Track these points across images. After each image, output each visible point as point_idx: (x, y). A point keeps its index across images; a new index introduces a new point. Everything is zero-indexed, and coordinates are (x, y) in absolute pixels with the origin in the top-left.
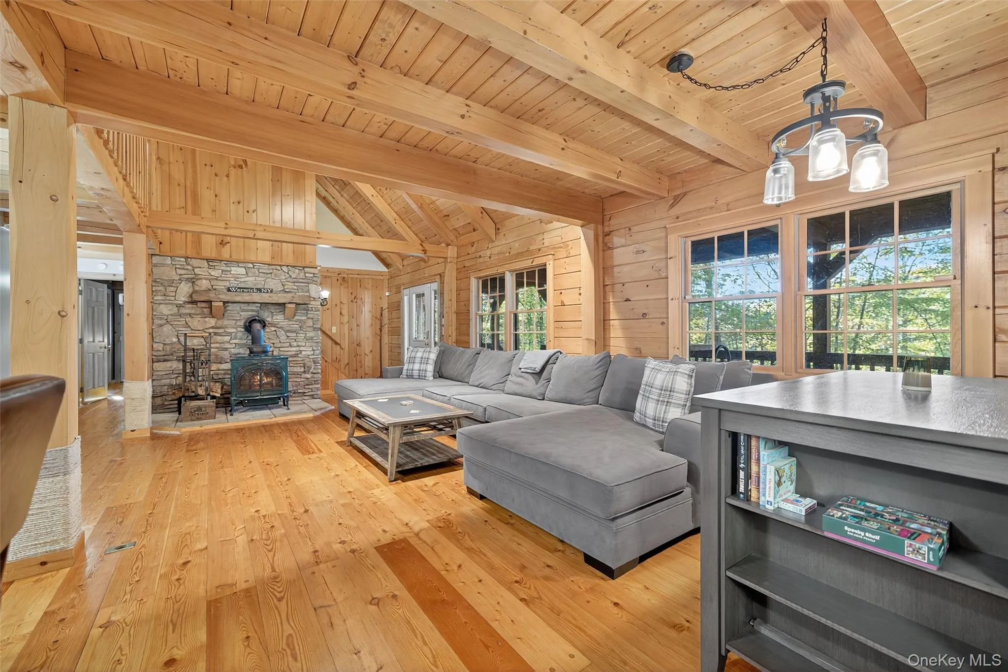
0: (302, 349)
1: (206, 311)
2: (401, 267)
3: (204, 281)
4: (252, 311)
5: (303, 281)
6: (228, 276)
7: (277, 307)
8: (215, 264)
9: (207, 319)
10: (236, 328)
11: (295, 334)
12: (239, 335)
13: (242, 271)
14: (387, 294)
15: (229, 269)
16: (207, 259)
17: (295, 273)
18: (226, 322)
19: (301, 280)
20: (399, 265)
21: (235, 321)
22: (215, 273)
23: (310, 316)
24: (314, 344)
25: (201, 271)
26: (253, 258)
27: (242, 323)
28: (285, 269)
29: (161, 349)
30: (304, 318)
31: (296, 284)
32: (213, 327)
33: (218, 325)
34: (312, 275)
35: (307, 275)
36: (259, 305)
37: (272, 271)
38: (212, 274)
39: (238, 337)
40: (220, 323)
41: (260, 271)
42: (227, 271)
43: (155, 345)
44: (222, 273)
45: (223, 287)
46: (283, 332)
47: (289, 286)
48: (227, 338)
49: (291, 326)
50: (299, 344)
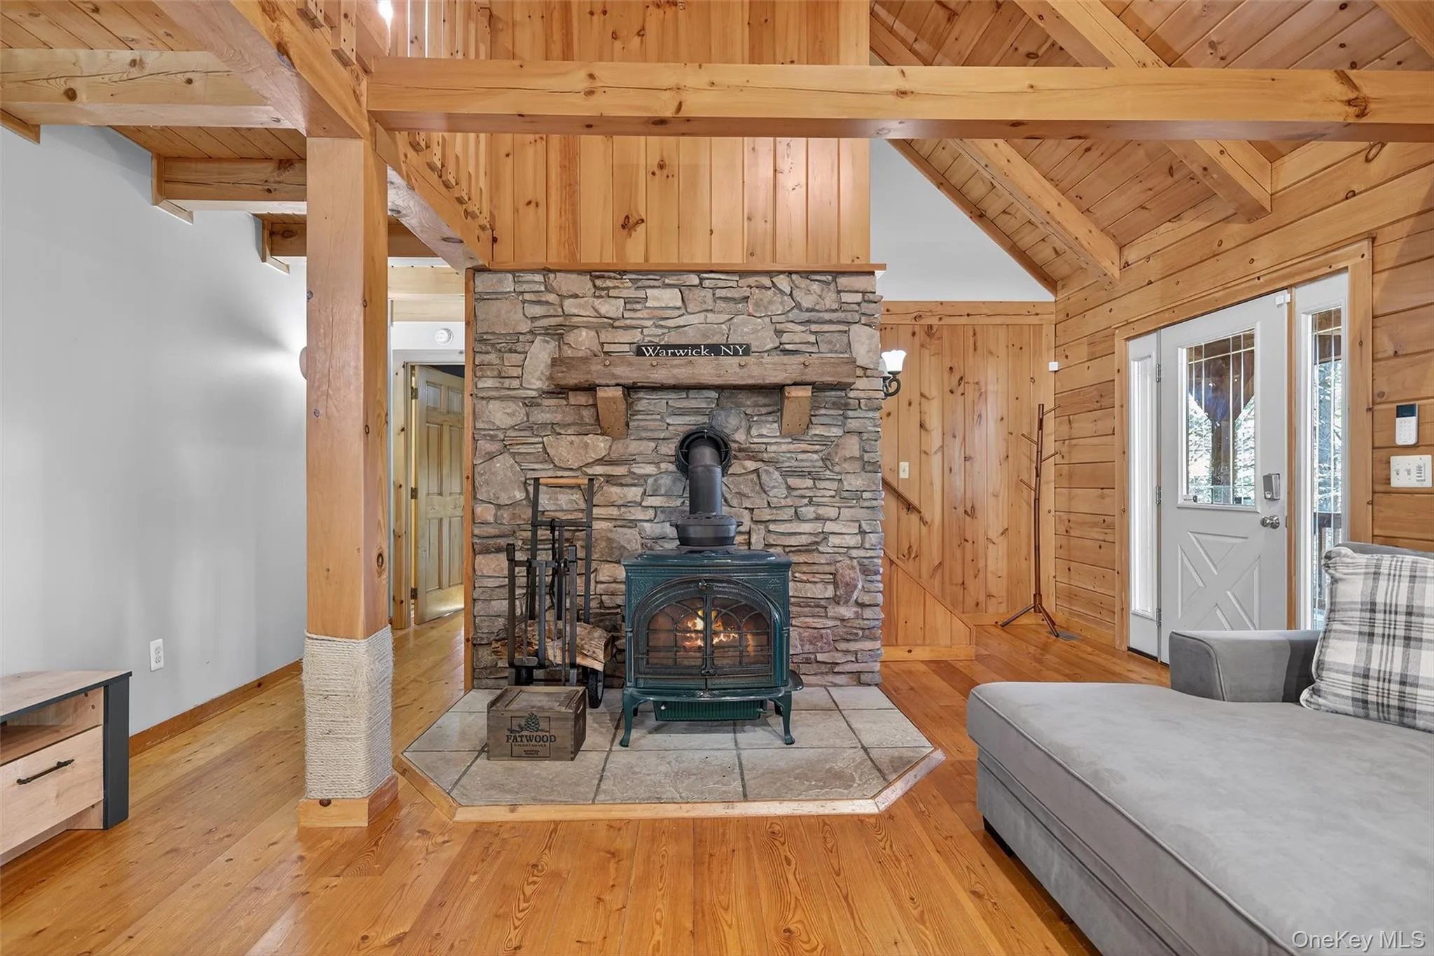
0: (830, 527)
1: (587, 414)
3: (584, 333)
4: (697, 412)
5: (834, 316)
6: (638, 315)
7: (762, 399)
8: (609, 283)
9: (588, 439)
10: (657, 464)
11: (809, 483)
12: (666, 481)
13: (670, 297)
14: (1053, 366)
15: (641, 294)
16: (590, 272)
17: (811, 294)
18: (634, 447)
19: (827, 316)
21: (653, 445)
22: (611, 308)
23: (852, 424)
24: (861, 515)
25: (580, 306)
26: (700, 259)
27: (670, 449)
28: (783, 283)
29: (492, 519)
30: (835, 431)
31: (814, 327)
32: (600, 461)
33: (614, 456)
34: (858, 298)
35: (846, 297)
36: (714, 394)
37: (747, 292)
38: (603, 311)
39: (662, 491)
40: (619, 448)
41: (719, 293)
42: (637, 301)
43: (477, 509)
44: (625, 309)
45: (627, 348)
46: (777, 476)
47: (796, 335)
48: (634, 493)
49: (801, 456)
50: (822, 511)
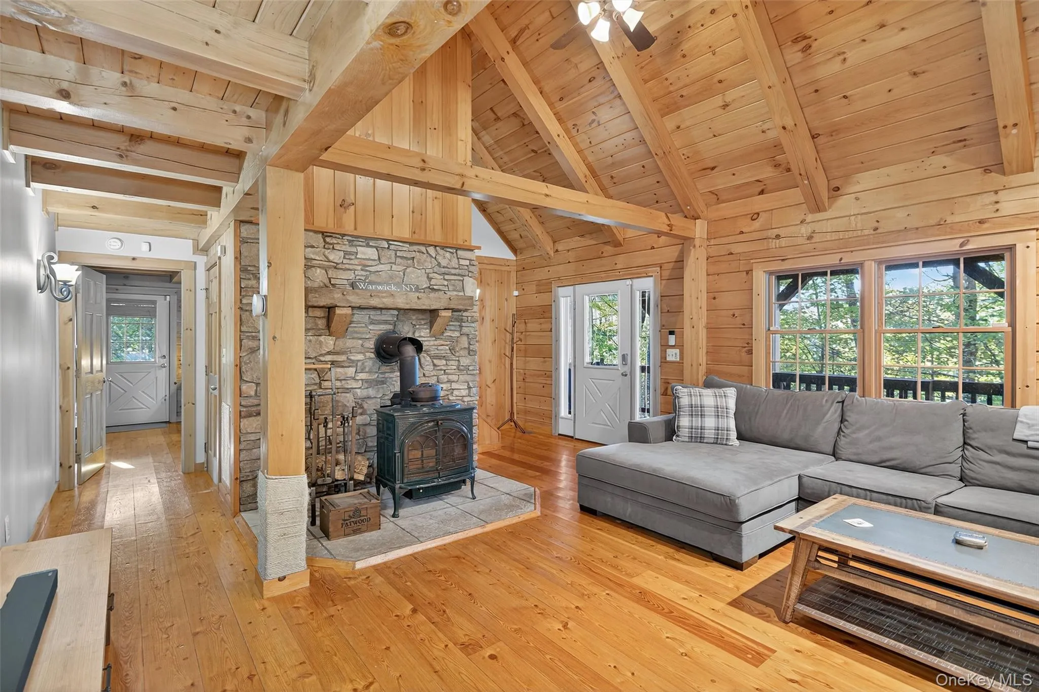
0: (454, 386)
1: (321, 323)
2: (552, 253)
3: (318, 270)
4: (386, 322)
5: (457, 271)
6: (352, 262)
7: (421, 317)
8: (335, 241)
9: (322, 338)
10: (363, 353)
11: (444, 362)
12: (369, 364)
13: (371, 253)
14: (516, 293)
15: (354, 249)
16: (323, 233)
17: (445, 258)
18: (349, 343)
19: (453, 271)
20: (549, 249)
21: (360, 342)
22: (335, 257)
23: (465, 330)
24: (468, 378)
25: (314, 253)
26: (387, 234)
27: (371, 344)
28: (431, 250)
29: (253, 393)
30: (457, 334)
31: (447, 277)
32: (329, 353)
33: (337, 349)
34: (467, 263)
35: (462, 262)
36: (396, 312)
37: (413, 254)
38: (331, 258)
39: (367, 370)
40: (340, 343)
41: (399, 254)
42: (350, 253)
43: (244, 387)
44: (344, 258)
45: (345, 282)
46: (428, 358)
47: (437, 280)
48: (351, 371)
49: (440, 348)
50: (450, 377)
